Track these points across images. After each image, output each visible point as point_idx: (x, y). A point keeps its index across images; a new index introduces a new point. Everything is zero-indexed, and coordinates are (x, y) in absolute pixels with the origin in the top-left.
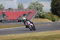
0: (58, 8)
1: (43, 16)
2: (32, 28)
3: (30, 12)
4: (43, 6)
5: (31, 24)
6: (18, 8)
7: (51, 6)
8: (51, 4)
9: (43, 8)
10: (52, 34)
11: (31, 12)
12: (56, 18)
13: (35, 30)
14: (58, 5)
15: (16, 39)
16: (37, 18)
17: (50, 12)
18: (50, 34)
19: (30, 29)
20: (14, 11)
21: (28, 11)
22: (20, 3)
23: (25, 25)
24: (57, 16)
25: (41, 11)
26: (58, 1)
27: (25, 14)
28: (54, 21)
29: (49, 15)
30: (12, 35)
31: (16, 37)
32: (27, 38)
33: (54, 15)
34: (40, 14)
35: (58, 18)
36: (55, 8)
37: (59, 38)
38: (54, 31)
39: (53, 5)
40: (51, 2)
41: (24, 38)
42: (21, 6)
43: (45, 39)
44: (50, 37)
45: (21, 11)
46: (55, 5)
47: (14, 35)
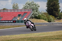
0: (54, 8)
1: (38, 16)
2: (33, 28)
3: (25, 13)
4: (39, 7)
5: (32, 24)
6: (13, 9)
7: (47, 6)
8: (47, 5)
9: (39, 8)
10: (48, 35)
11: (27, 13)
12: (52, 19)
13: (35, 30)
14: (54, 5)
15: (11, 40)
16: (33, 18)
17: (46, 12)
18: (46, 35)
19: (31, 29)
20: (9, 11)
21: (23, 11)
22: (15, 4)
23: (26, 25)
24: (53, 17)
25: (37, 12)
26: (54, 1)
27: (20, 15)
28: (50, 22)
29: (45, 15)
30: (7, 36)
31: (11, 39)
32: (22, 39)
33: (51, 16)
34: (36, 14)
35: (54, 18)
36: (51, 9)
37: (55, 39)
38: (50, 32)
39: (49, 5)
40: (47, 2)
41: (20, 39)
42: (16, 6)
43: (41, 40)
44: (46, 38)
45: (16, 11)
46: (51, 5)
47: (9, 36)
